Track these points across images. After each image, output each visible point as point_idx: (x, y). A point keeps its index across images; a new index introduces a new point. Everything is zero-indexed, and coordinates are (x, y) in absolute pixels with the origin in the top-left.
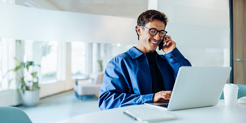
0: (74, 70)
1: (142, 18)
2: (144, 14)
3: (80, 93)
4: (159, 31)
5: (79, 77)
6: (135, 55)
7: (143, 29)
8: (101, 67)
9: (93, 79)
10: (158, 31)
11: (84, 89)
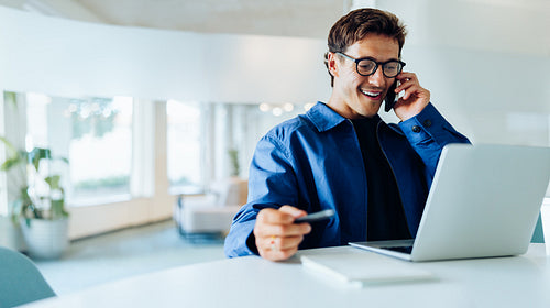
0: (174, 172)
1: (338, 32)
2: (342, 22)
3: (188, 227)
4: (383, 64)
5: (186, 190)
6: (325, 122)
7: (342, 60)
8: (236, 165)
9: (218, 195)
10: (378, 64)
11: (198, 216)
